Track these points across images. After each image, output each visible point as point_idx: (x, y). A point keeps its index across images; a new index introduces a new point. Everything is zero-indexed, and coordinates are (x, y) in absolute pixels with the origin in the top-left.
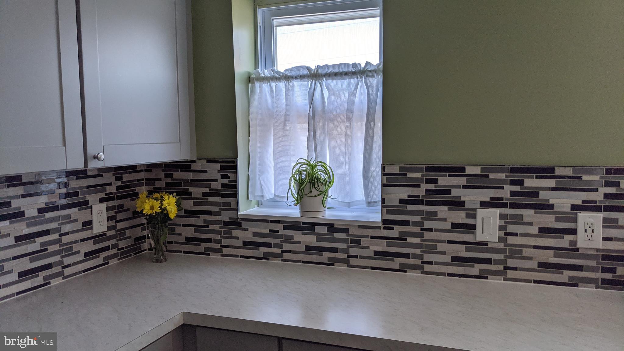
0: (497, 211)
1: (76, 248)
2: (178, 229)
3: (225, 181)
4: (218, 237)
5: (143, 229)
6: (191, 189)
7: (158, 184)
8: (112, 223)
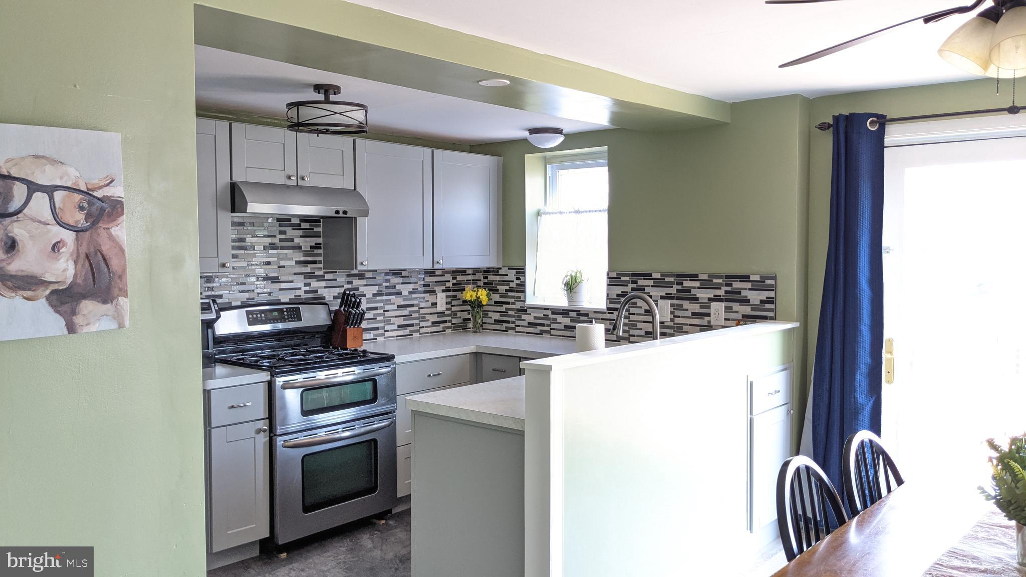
0: (669, 302)
1: (427, 317)
2: (490, 314)
3: (518, 282)
4: (513, 319)
5: (469, 314)
6: (499, 287)
7: (479, 283)
8: (449, 306)
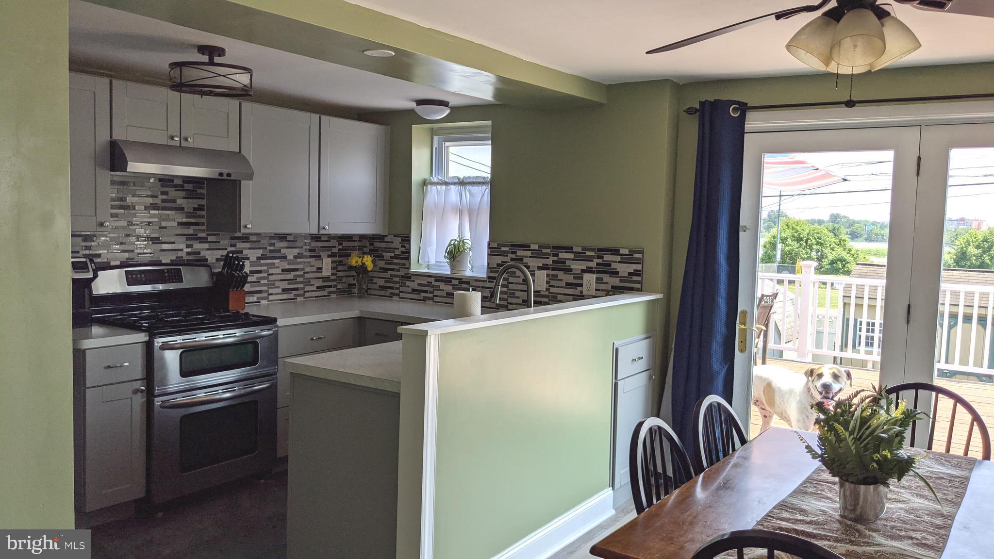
0: (545, 272)
1: (312, 282)
2: (375, 280)
3: (403, 249)
4: (398, 286)
6: (384, 254)
7: (365, 250)
